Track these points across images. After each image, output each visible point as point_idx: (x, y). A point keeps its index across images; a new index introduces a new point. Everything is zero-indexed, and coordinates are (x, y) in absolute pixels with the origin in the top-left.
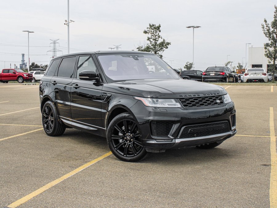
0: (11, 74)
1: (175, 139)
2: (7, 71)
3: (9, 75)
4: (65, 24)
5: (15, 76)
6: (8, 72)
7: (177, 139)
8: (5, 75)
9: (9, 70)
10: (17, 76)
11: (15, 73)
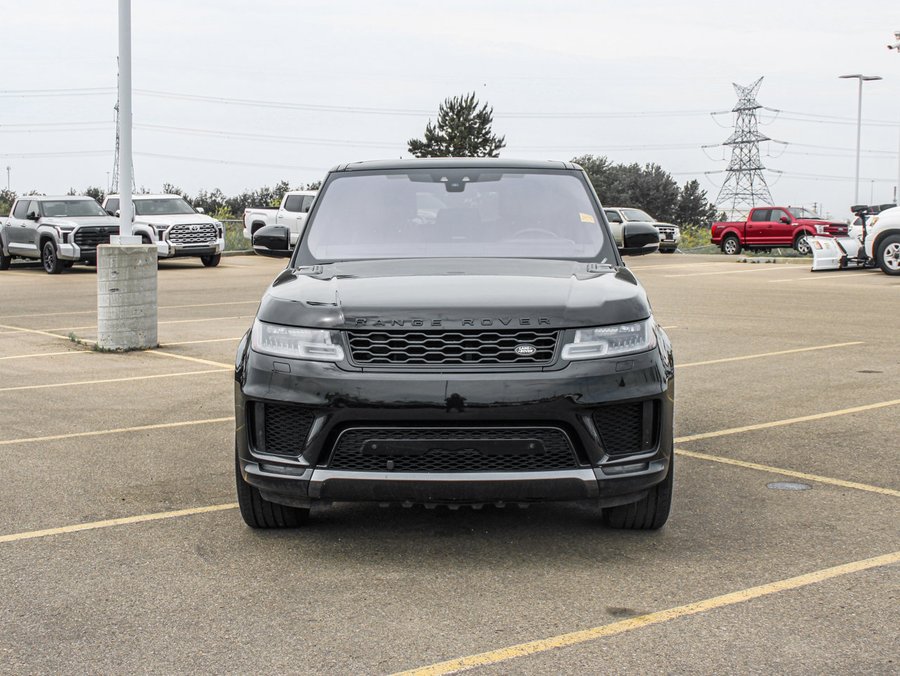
0: (776, 226)
1: (313, 467)
2: (764, 214)
3: (770, 226)
4: (890, 47)
5: (788, 232)
6: (768, 218)
7: (318, 468)
8: (757, 226)
9: (769, 211)
10: (792, 231)
11: (788, 223)
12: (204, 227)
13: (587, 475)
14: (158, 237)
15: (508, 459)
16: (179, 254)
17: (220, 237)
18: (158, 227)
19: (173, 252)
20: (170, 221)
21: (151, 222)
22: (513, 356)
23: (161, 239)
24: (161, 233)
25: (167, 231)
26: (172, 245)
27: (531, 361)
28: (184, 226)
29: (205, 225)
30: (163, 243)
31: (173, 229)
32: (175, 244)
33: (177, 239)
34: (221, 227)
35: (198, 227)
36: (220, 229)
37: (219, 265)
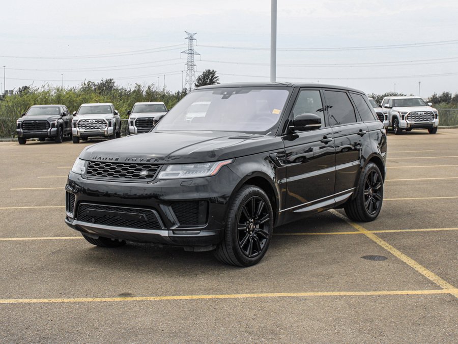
12: (426, 113)
13: (164, 233)
14: (401, 118)
15: (133, 222)
16: (412, 127)
17: (436, 118)
18: (402, 113)
19: (409, 126)
20: (408, 110)
21: (399, 111)
22: (138, 176)
23: (403, 119)
24: (403, 116)
25: (406, 115)
26: (408, 122)
27: (144, 178)
28: (415, 112)
29: (427, 112)
30: (404, 121)
31: (409, 114)
32: (410, 122)
33: (411, 119)
34: (437, 113)
35: (423, 113)
36: (436, 115)
37: (437, 132)
